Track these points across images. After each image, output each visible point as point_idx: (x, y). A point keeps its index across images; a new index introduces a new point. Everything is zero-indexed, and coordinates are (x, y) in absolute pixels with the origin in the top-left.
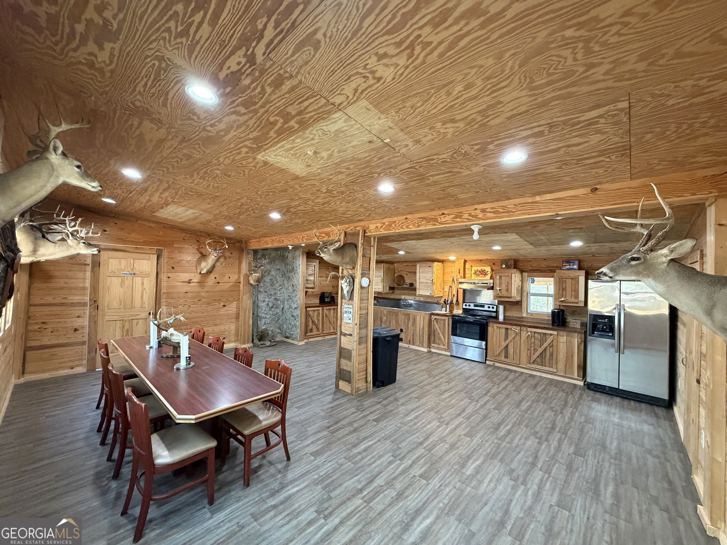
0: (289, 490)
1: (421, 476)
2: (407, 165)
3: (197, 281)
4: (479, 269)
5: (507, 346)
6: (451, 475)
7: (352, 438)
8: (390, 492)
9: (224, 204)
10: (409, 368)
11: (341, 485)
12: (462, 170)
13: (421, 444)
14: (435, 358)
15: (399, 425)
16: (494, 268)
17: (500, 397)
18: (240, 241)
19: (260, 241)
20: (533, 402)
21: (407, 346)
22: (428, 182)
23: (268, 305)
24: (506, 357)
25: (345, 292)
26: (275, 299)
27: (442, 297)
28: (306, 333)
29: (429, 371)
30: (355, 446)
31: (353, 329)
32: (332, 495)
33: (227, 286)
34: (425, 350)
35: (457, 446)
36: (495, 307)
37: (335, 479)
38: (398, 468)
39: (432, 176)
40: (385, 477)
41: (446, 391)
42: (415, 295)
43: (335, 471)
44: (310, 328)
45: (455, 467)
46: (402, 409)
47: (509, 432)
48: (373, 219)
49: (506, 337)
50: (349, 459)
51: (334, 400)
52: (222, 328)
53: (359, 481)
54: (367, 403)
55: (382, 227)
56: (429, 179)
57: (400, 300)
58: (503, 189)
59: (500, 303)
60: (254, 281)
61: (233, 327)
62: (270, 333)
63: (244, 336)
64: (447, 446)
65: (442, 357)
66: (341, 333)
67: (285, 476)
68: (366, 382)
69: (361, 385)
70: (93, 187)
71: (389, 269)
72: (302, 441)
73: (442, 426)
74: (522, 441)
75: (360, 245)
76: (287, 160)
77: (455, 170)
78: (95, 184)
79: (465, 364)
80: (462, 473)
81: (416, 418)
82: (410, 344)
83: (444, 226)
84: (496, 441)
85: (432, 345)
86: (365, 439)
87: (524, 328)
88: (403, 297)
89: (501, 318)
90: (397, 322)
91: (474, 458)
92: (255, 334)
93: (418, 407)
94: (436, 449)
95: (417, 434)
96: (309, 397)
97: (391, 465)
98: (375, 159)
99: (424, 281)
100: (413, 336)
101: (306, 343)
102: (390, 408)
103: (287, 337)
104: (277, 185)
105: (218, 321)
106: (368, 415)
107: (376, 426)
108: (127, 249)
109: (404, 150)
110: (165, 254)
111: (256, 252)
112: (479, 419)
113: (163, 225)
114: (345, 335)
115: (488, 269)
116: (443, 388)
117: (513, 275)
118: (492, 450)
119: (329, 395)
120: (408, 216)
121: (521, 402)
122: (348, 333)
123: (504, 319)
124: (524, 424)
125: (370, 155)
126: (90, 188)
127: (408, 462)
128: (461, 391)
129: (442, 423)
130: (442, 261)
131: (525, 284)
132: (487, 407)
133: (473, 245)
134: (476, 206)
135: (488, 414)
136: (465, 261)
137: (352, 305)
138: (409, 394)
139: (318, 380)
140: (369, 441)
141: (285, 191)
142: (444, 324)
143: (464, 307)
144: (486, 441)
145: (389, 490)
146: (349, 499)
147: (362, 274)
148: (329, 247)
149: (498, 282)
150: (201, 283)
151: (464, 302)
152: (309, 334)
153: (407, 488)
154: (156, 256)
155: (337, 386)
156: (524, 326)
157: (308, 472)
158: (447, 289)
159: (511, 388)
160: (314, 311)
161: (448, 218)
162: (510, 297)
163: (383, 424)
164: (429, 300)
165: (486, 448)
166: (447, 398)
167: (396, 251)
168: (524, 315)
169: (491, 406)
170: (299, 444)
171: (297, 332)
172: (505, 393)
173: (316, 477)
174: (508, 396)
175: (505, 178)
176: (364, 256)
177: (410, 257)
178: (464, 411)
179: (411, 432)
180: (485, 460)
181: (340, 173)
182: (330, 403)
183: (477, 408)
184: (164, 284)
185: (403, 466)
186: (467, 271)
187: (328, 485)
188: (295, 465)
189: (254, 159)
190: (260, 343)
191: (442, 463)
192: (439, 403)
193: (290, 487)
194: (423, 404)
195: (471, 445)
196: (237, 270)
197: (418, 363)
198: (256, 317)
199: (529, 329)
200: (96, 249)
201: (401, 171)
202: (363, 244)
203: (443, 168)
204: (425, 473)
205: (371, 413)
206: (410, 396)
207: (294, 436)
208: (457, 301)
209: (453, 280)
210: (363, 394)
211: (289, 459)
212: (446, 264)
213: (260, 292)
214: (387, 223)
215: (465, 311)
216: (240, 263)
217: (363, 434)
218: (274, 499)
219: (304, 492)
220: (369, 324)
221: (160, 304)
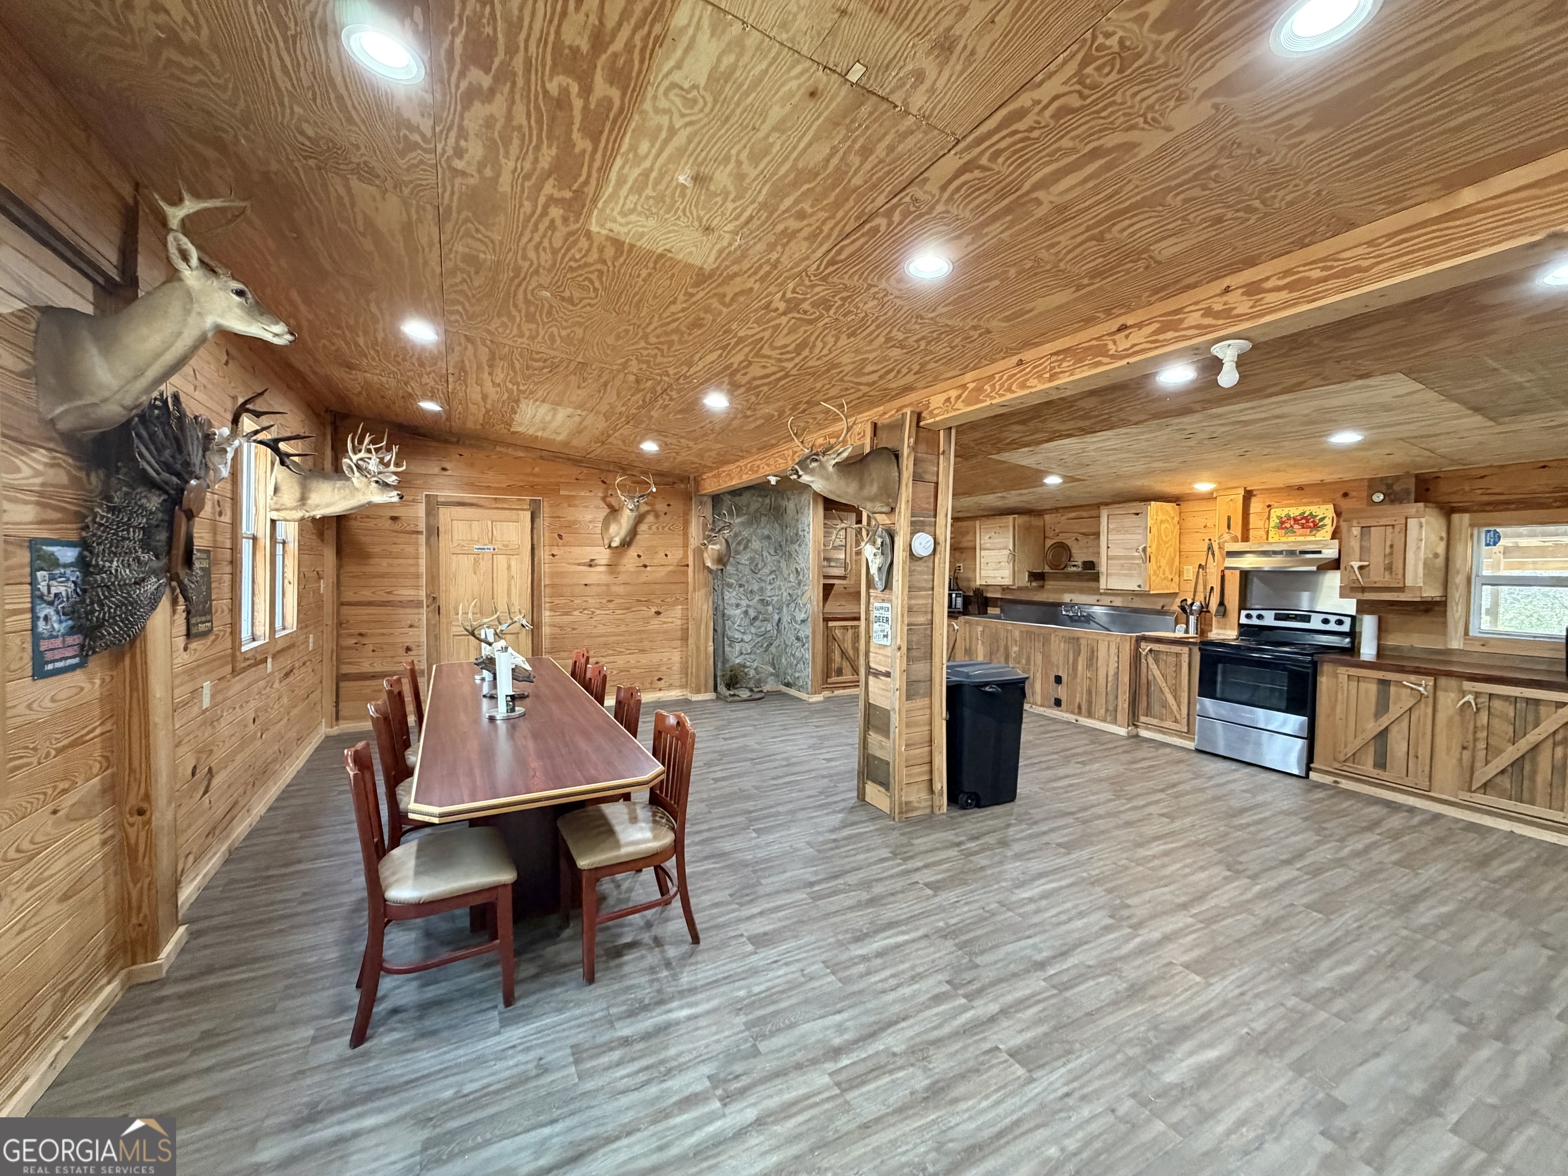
0: (670, 1011)
1: (1013, 1054)
2: (952, 163)
3: (604, 562)
4: (1295, 512)
5: (1383, 735)
6: (1114, 1070)
7: (860, 920)
8: (913, 1077)
9: (605, 385)
10: (1061, 772)
11: (792, 1026)
12: (1133, 136)
13: (1041, 965)
14: (1145, 752)
15: (994, 906)
16: (1345, 504)
17: (1341, 877)
18: (685, 479)
19: (719, 475)
20: (1466, 905)
21: (1072, 718)
22: (1040, 212)
23: (746, 613)
24: (1381, 763)
25: (874, 570)
26: (762, 601)
27: (1175, 595)
28: (828, 676)
29: (1117, 785)
30: (860, 938)
31: (893, 658)
32: (763, 1046)
33: (662, 573)
34: (1123, 731)
35: (1152, 991)
36: (1348, 621)
37: (784, 1010)
38: (954, 1017)
39: (1042, 184)
40: (910, 1033)
41: (1156, 838)
42: (1096, 591)
43: (790, 989)
44: (835, 666)
45: (1131, 1052)
46: (1014, 869)
47: (1349, 984)
48: (936, 380)
49: (1383, 706)
50: (833, 967)
51: (844, 825)
52: (655, 658)
53: (840, 1028)
54: (922, 842)
55: (959, 397)
56: (1039, 202)
57: (1059, 605)
58: (1312, 187)
59: (1364, 607)
60: (713, 561)
61: (676, 657)
62: (752, 673)
63: (698, 677)
64: (1122, 986)
65: (1168, 750)
66: (869, 670)
67: (675, 977)
68: (931, 791)
69: (917, 796)
70: (276, 335)
71: (1028, 529)
72: (741, 905)
73: (1120, 927)
74: (1396, 1021)
75: (906, 451)
76: (652, 222)
77: (1110, 141)
78: (279, 328)
79: (1237, 775)
80: (1150, 1072)
81: (1045, 896)
82: (1080, 713)
83: (1124, 362)
84: (1292, 1002)
85: (1143, 719)
86: (891, 925)
87: (1453, 683)
88: (1067, 598)
89: (1368, 651)
90: (1046, 657)
91: (1205, 1036)
92: (719, 673)
93: (1063, 869)
94: (1082, 988)
95: (1036, 939)
96: (793, 812)
97: (938, 1005)
98: (855, 160)
99: (1121, 553)
100: (1089, 692)
101: (827, 699)
102: (981, 860)
103: (788, 685)
104: (673, 308)
105: (646, 644)
106: (917, 870)
107: (928, 898)
108: (482, 502)
109: (918, 101)
110: (546, 510)
111: (716, 499)
112: (1246, 928)
113: (539, 453)
114: (877, 674)
115: (1325, 511)
116: (1149, 830)
117: (1412, 523)
118: (1271, 1026)
119: (839, 812)
120: (1027, 355)
121: (1416, 899)
122: (883, 669)
123: (1379, 654)
124: (1417, 967)
125: (834, 150)
126: (269, 337)
127: (986, 1007)
128: (1209, 843)
129: (1122, 919)
130: (1176, 500)
131: (1459, 549)
132: (1286, 898)
133: (1260, 437)
134: (1227, 282)
135: (1282, 918)
136: (1248, 495)
137: (890, 601)
138: (1045, 833)
139: (824, 777)
140: (898, 934)
141: (697, 324)
142: (1178, 665)
143: (1244, 620)
144: (1257, 996)
145: (911, 1069)
146: (798, 1067)
147: (913, 523)
148: (823, 459)
149: (1355, 544)
150: (612, 566)
151: (1242, 606)
152: (834, 679)
153: (963, 1076)
154: (528, 514)
155: (861, 796)
156: (1449, 674)
157: (729, 979)
158: (1190, 572)
159: (1385, 854)
160: (845, 628)
161: (1138, 337)
162: (1402, 589)
163: (948, 897)
164: (1138, 604)
165: (1250, 1016)
166: (1154, 857)
167: (1034, 477)
168: (1456, 643)
169: (1299, 896)
170: (733, 911)
171: (807, 673)
172: (1358, 866)
173: (742, 993)
174: (1367, 877)
175: (1308, 128)
176: (917, 478)
177: (1080, 493)
178: (1201, 897)
179: (1018, 932)
180: (1238, 1052)
181: (789, 235)
182: (833, 830)
183: (1249, 896)
184: (545, 569)
185: (969, 1015)
186: (1254, 521)
187: (763, 1020)
188: (706, 956)
189: (589, 235)
190: (728, 693)
191: (1089, 1031)
192: (1126, 868)
193: (674, 1004)
194: (1079, 864)
195: (1203, 998)
196: (679, 541)
197: (1091, 761)
198: (720, 635)
199: (1467, 685)
200: (395, 493)
201: (944, 188)
202: (914, 449)
203: (1066, 143)
204: (1029, 1047)
205: (926, 866)
206: (1045, 839)
207: (727, 892)
208: (1222, 603)
209: (1210, 548)
210: (920, 821)
211: (696, 939)
212: (1186, 506)
213: (730, 585)
214: (971, 386)
215: (1245, 630)
216: (686, 524)
217: (889, 913)
218: (632, 1024)
219: (703, 1022)
220: (936, 651)
221: (540, 606)
